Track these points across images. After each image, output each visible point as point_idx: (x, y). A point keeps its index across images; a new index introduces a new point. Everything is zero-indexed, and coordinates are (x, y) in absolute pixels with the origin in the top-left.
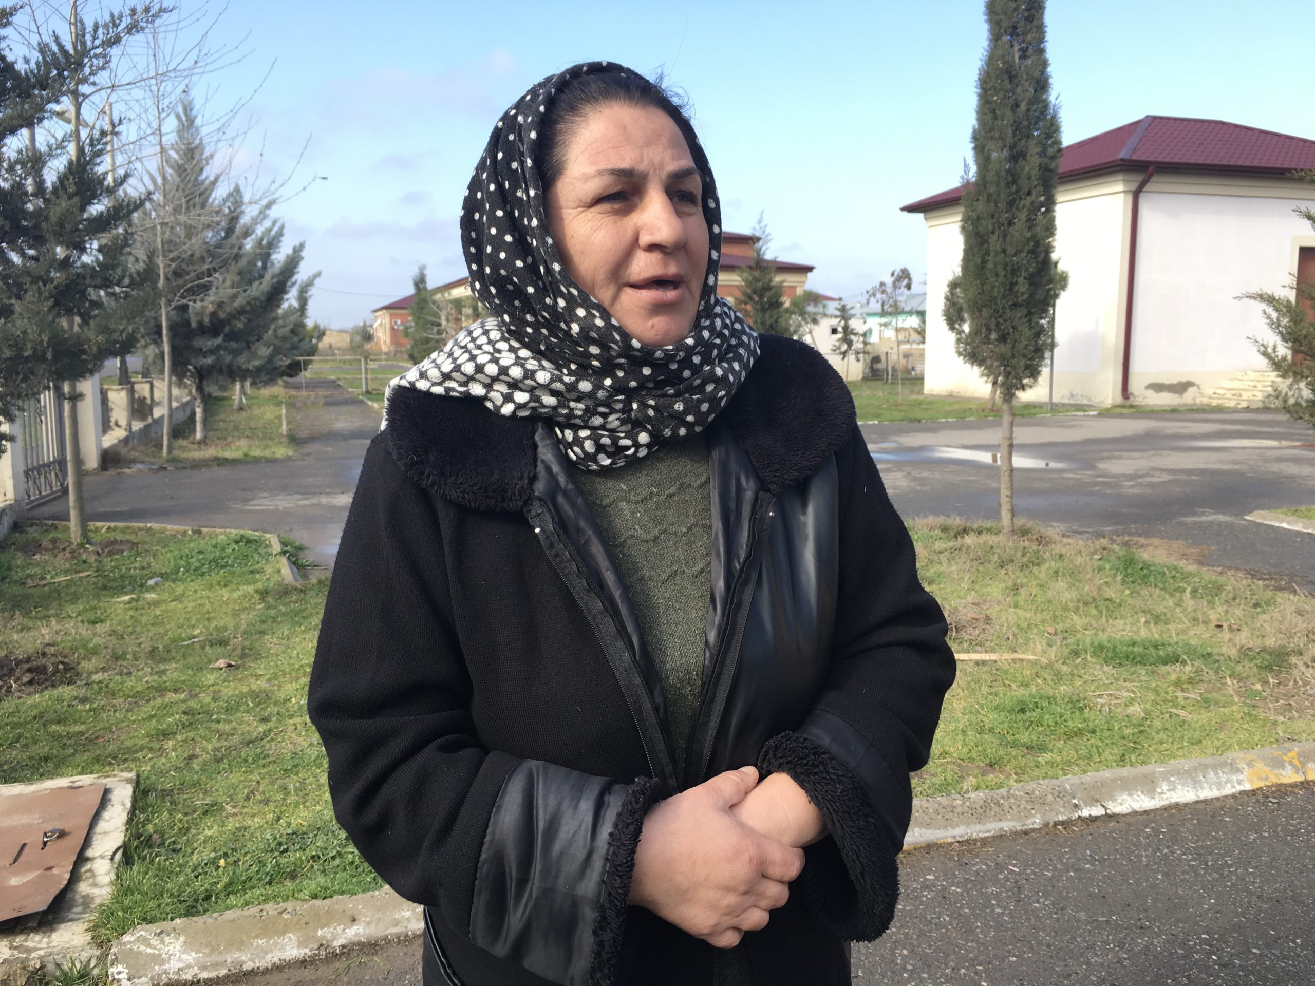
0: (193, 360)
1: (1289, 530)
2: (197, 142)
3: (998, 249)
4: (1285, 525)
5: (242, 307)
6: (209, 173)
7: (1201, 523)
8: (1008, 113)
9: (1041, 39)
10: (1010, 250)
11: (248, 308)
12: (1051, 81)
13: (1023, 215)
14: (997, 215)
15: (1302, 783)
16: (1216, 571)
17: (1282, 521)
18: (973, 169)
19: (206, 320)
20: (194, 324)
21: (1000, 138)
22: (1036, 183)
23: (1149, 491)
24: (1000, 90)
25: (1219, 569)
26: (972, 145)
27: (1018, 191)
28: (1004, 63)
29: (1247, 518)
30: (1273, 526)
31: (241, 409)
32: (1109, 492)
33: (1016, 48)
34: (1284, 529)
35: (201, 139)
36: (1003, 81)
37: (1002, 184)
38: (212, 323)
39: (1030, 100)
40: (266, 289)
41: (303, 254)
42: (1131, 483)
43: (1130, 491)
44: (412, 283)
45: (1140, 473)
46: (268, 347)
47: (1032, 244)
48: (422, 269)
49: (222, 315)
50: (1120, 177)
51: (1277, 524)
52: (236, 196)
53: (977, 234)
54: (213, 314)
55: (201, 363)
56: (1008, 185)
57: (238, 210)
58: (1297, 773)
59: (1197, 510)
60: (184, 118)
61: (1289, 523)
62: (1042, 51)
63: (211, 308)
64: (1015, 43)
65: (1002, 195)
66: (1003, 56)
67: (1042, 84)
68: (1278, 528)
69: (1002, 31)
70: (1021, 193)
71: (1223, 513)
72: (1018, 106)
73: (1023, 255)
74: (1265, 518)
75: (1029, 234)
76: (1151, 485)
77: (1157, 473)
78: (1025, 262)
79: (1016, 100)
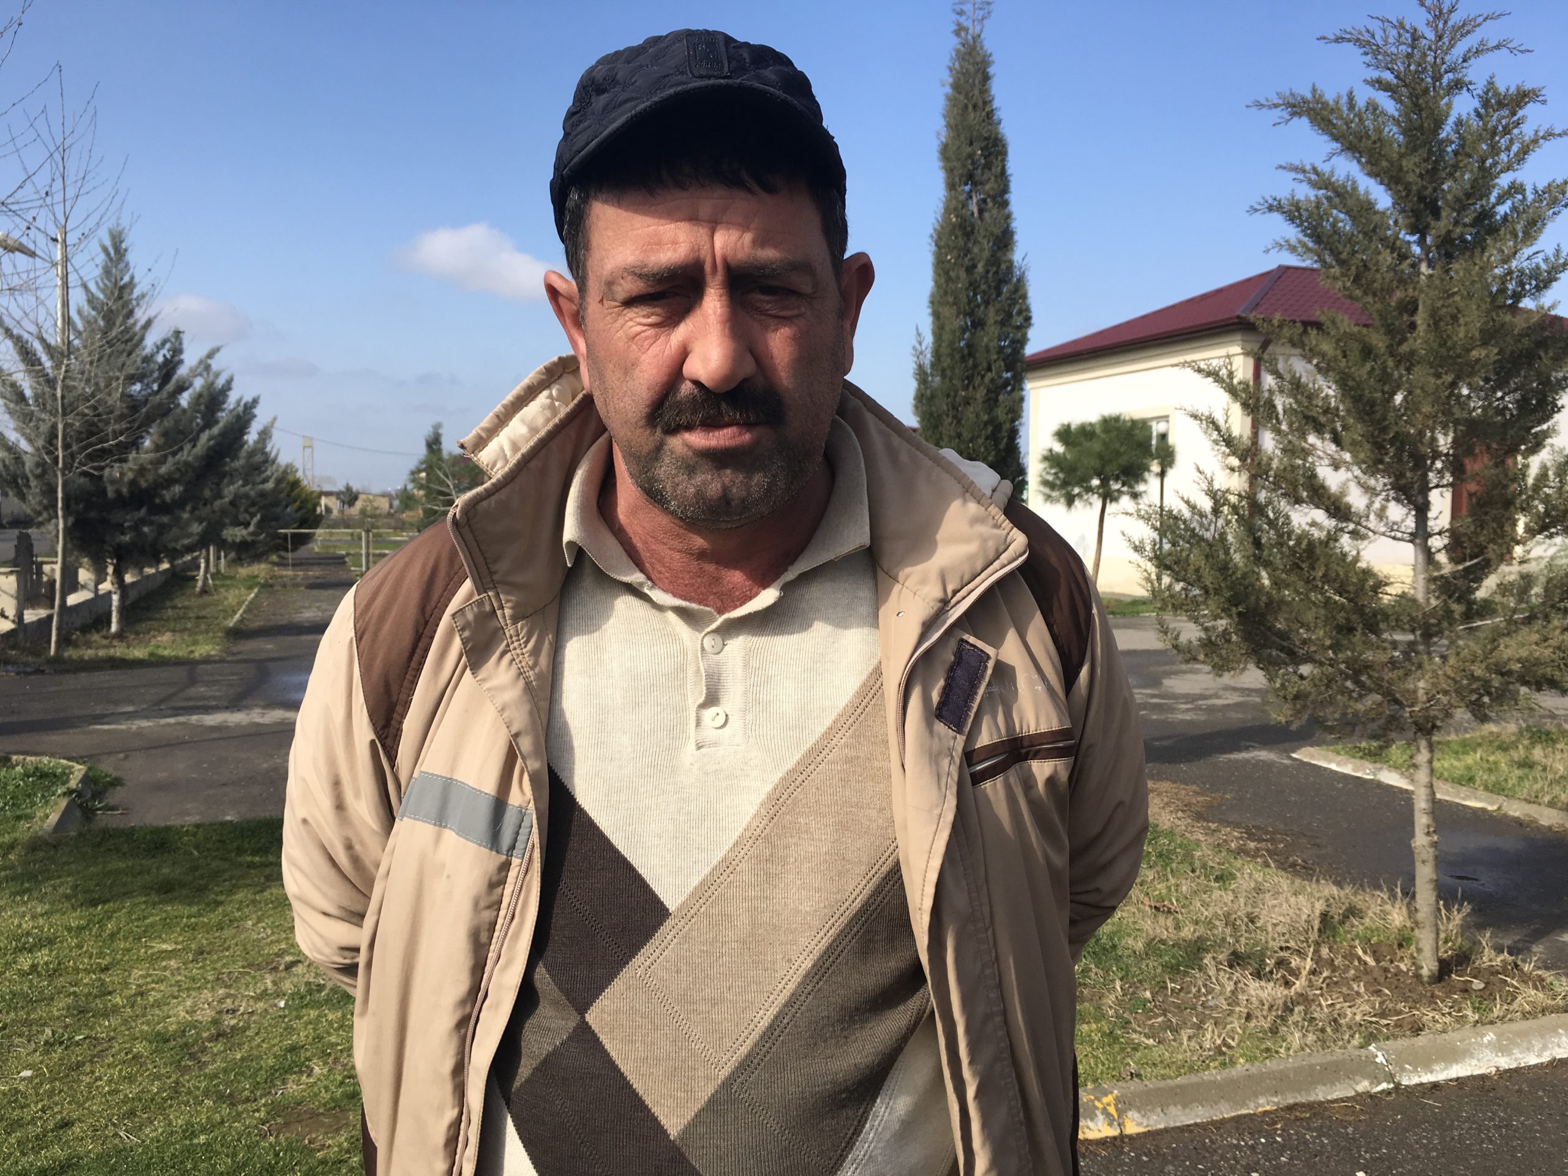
0: (108, 538)
1: (1336, 772)
2: (126, 279)
3: (953, 434)
4: (1334, 767)
5: (170, 474)
6: (141, 315)
7: (1237, 761)
8: (963, 274)
9: (1005, 189)
10: (966, 435)
11: (177, 476)
12: (1016, 237)
13: (981, 394)
14: (952, 394)
15: (1115, 1138)
16: (1209, 828)
17: (1330, 762)
18: (929, 339)
19: (125, 490)
20: (111, 493)
21: (955, 303)
22: (995, 357)
23: (1203, 717)
24: (955, 248)
25: (1213, 826)
26: (930, 311)
27: (975, 366)
28: (957, 217)
29: (1294, 755)
30: (1320, 767)
31: (205, 591)
32: (1155, 717)
33: (975, 200)
34: (1331, 771)
35: (132, 278)
36: (956, 237)
37: (957, 357)
38: (131, 493)
39: (988, 261)
40: (200, 453)
41: (256, 411)
42: (1189, 706)
43: (1180, 716)
44: (424, 443)
45: (1208, 693)
46: (201, 523)
47: (990, 429)
48: (437, 427)
49: (143, 484)
50: (1239, 337)
51: (1324, 764)
52: (175, 341)
53: (931, 414)
54: (133, 483)
55: (117, 540)
56: (963, 359)
57: (176, 359)
58: (1111, 1125)
59: (1243, 743)
60: (112, 252)
61: (1338, 764)
62: (1005, 204)
63: (130, 475)
64: (973, 194)
65: (957, 371)
66: (955, 209)
67: (1004, 240)
68: (1325, 769)
69: (957, 180)
70: (980, 368)
71: (1270, 750)
72: (975, 266)
73: (980, 441)
74: (1312, 757)
75: (986, 417)
76: (1211, 709)
77: (1227, 694)
78: (982, 449)
79: (972, 259)
